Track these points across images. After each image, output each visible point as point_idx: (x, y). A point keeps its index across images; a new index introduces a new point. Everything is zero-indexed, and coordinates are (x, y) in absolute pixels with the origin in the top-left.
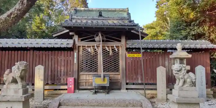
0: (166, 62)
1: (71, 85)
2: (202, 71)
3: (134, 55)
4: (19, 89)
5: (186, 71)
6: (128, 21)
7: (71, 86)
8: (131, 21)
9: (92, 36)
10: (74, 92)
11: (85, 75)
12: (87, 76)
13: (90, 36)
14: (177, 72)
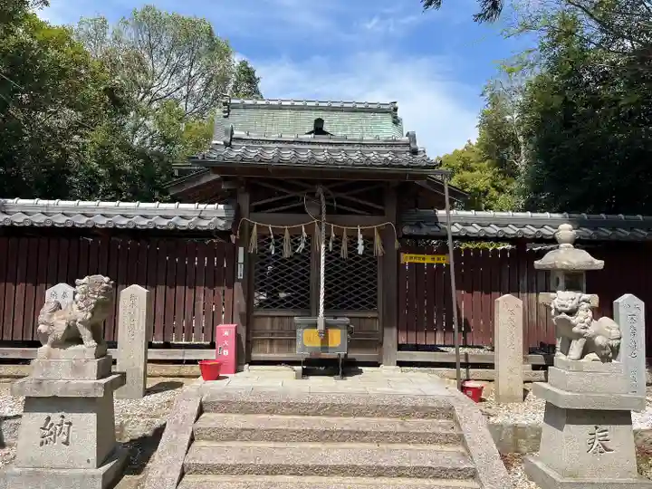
0: (521, 282)
1: (226, 347)
2: (634, 312)
3: (424, 259)
4: (87, 361)
5: (590, 314)
6: (408, 149)
7: (226, 353)
8: (415, 152)
9: (292, 194)
10: (237, 371)
11: (269, 319)
12: (276, 320)
13: (286, 194)
14: (564, 315)
